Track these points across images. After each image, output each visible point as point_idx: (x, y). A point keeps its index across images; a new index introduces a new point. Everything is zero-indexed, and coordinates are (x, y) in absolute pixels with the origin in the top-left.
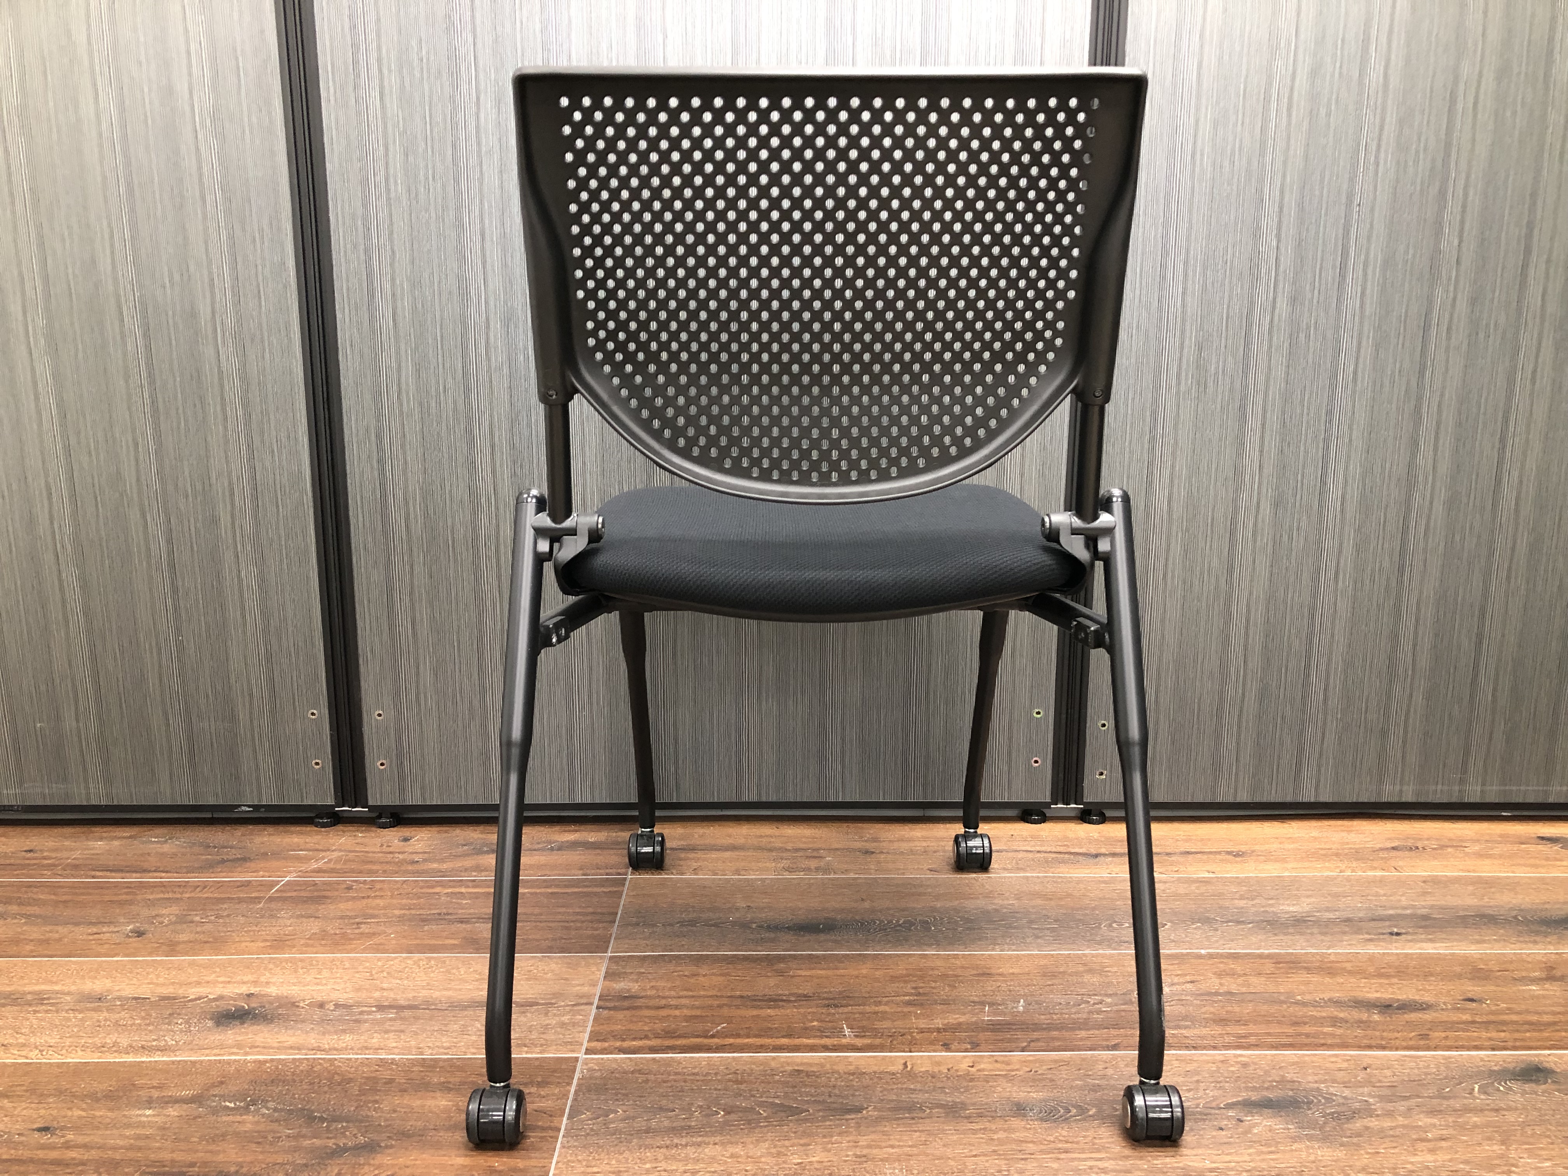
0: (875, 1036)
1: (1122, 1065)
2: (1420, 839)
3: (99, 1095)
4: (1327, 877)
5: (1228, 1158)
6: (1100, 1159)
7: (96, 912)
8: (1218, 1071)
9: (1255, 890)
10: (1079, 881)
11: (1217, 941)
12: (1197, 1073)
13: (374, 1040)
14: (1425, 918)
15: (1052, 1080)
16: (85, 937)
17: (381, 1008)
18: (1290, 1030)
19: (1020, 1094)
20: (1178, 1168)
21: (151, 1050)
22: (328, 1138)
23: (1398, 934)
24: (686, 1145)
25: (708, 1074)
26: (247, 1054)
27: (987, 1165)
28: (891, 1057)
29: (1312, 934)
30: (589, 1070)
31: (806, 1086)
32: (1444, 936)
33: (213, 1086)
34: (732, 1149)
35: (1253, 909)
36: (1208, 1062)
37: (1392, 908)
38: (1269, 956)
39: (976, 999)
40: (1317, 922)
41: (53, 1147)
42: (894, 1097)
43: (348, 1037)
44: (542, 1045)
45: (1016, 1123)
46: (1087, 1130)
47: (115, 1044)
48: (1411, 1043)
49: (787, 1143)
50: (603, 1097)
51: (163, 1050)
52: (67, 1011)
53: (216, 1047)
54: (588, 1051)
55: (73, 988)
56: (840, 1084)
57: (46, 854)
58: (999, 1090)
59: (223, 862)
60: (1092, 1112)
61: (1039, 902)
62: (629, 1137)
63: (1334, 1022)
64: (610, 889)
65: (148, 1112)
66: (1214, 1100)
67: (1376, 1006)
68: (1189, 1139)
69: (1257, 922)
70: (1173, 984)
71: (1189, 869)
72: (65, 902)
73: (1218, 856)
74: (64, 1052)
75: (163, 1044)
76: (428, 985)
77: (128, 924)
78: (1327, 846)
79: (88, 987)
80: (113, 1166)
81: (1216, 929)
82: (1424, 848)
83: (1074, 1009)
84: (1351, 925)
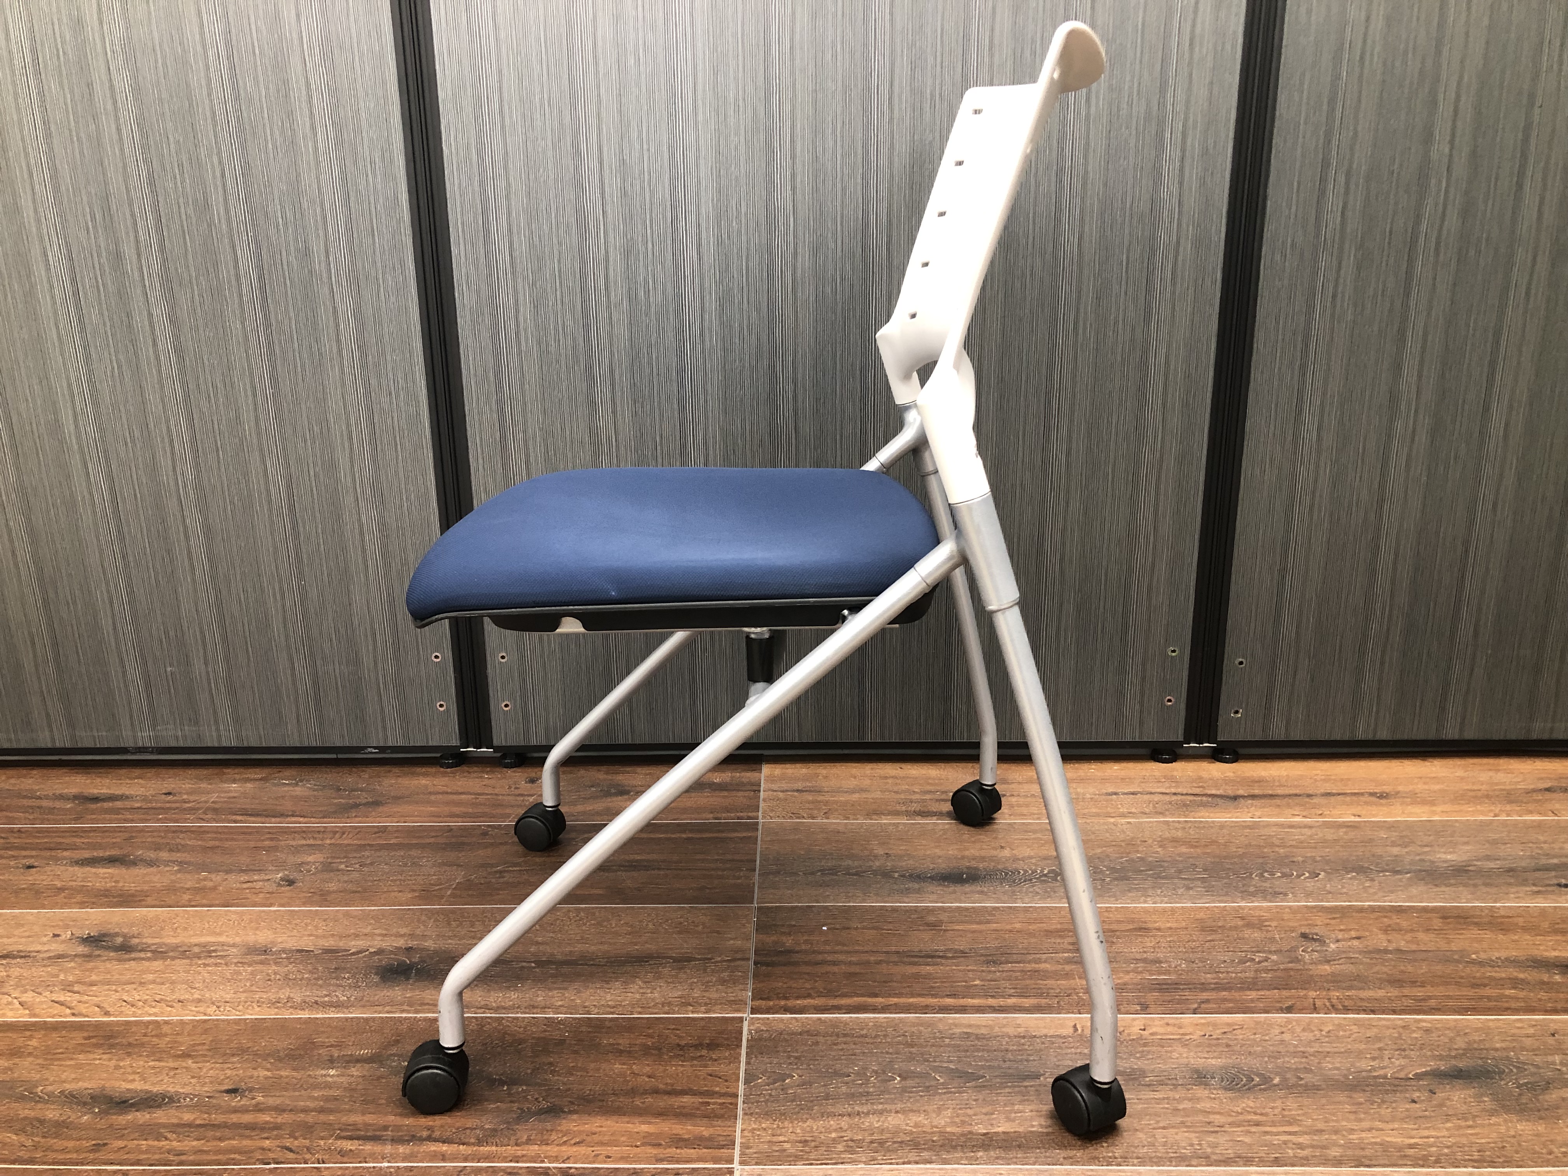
0: (1041, 995)
1: (1298, 1030)
3: (281, 1054)
4: (1481, 821)
5: (1426, 1133)
6: (1295, 1134)
7: (244, 860)
8: (1400, 1037)
9: (1406, 836)
10: (1222, 826)
11: (1375, 893)
12: (1379, 1040)
13: (540, 999)
15: (1228, 1046)
16: (238, 885)
17: (540, 963)
18: (1471, 993)
19: (1199, 1060)
20: (1376, 1143)
21: (323, 1006)
22: (512, 1102)
23: (1566, 886)
24: (868, 1113)
25: (876, 1036)
26: (417, 1012)
27: (1177, 1137)
28: (1059, 1019)
29: (1475, 886)
30: (757, 1030)
31: (978, 1050)
33: (390, 1045)
34: (914, 1118)
35: (1408, 859)
36: (1388, 1028)
37: (1556, 856)
38: (1434, 910)
39: (1138, 956)
40: (1480, 872)
41: (245, 1110)
42: (1070, 1062)
44: (706, 1004)
45: (1200, 1092)
46: (1274, 1101)
47: (289, 999)
49: (969, 1112)
50: (776, 1061)
51: (336, 1006)
52: (236, 963)
53: (387, 1004)
54: (754, 1011)
55: (238, 940)
56: (1011, 1048)
57: (185, 797)
58: (1175, 1055)
59: (356, 806)
60: (1277, 1081)
61: (1184, 849)
62: (809, 1104)
63: (1515, 983)
64: (745, 834)
65: (332, 1072)
66: (1401, 1070)
67: (1557, 966)
68: (1383, 1112)
69: (1415, 871)
70: (1338, 941)
71: (1336, 812)
72: (212, 848)
73: (1362, 798)
74: (241, 1007)
75: (335, 999)
76: (582, 938)
77: (278, 871)
78: (1475, 787)
79: (251, 938)
80: (306, 1130)
81: (1373, 879)
83: (1240, 967)
84: (1515, 875)
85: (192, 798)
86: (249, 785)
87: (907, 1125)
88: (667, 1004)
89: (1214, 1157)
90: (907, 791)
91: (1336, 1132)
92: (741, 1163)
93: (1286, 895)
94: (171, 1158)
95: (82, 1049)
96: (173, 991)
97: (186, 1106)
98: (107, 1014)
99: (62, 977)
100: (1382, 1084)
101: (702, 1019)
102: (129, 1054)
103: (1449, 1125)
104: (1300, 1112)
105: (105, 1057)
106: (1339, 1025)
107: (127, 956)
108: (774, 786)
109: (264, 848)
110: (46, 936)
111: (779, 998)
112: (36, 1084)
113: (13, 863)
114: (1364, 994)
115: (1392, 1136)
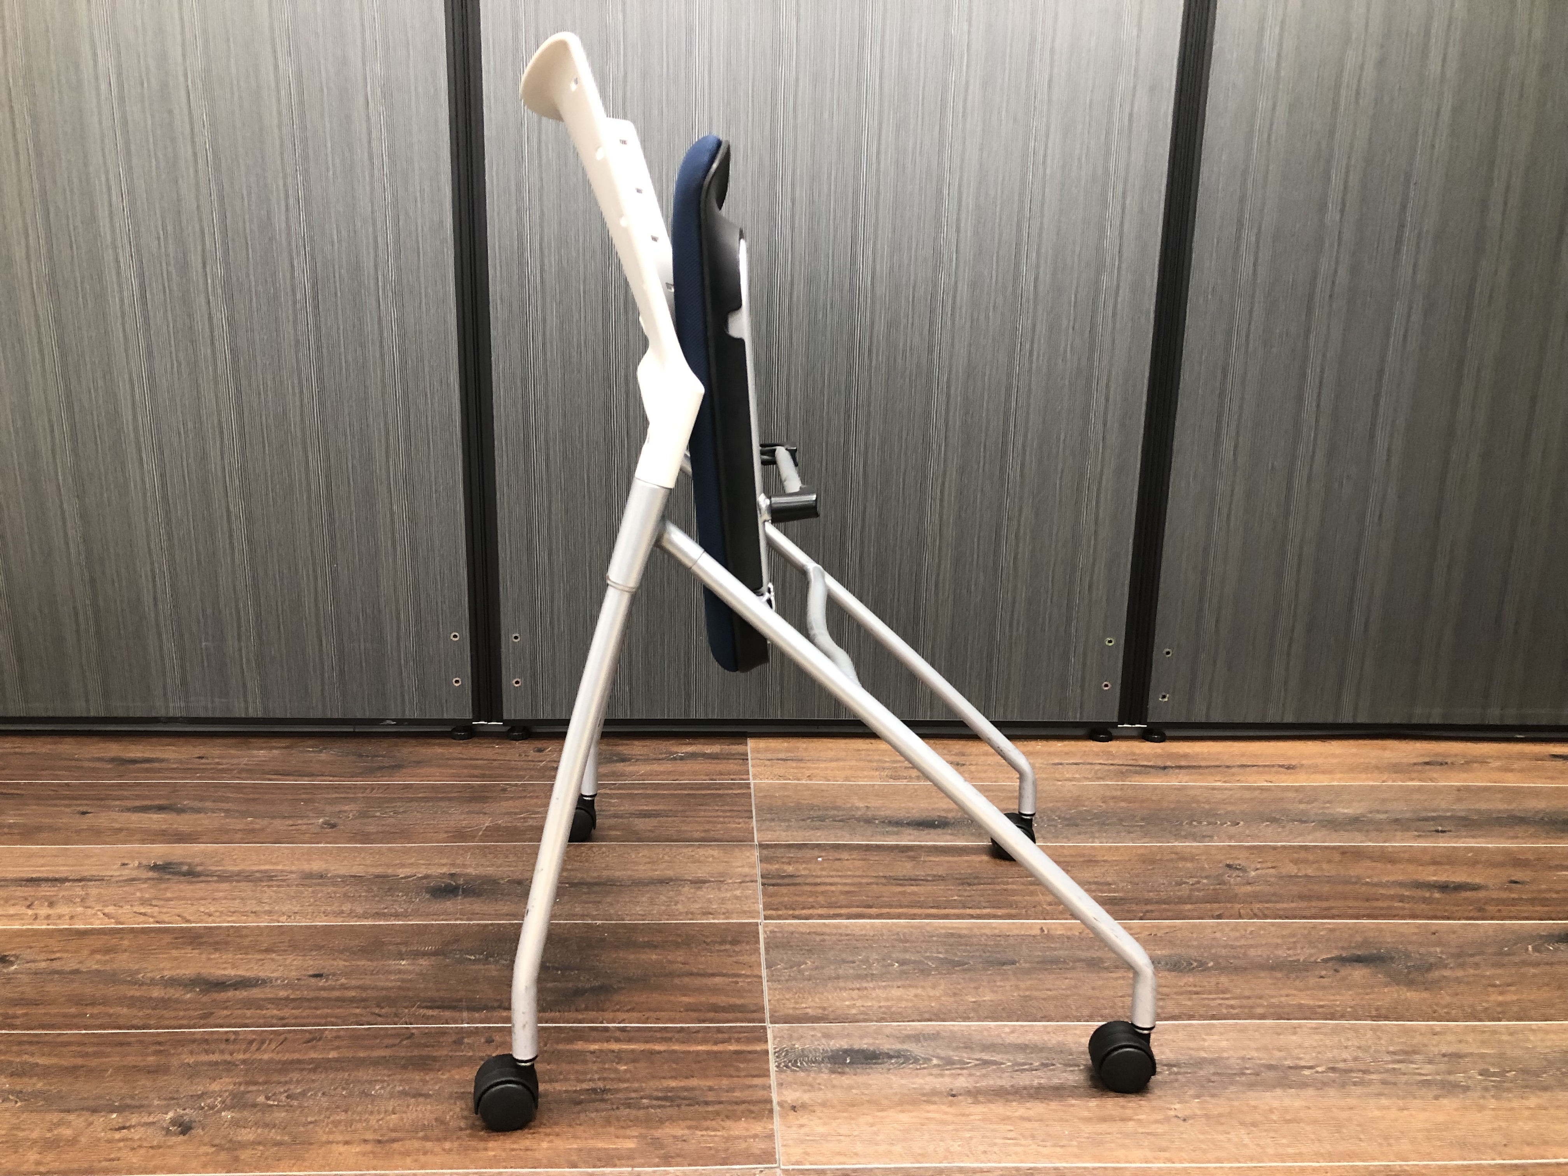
0: (1011, 907)
1: (1227, 929)
2: (1450, 757)
3: (355, 949)
4: (1372, 786)
5: (1333, 998)
6: (1227, 999)
7: (284, 808)
8: (1310, 933)
9: (1311, 796)
10: (1155, 788)
11: (1287, 837)
12: (1293, 936)
13: (578, 910)
14: (1464, 818)
15: (1171, 941)
16: (285, 827)
17: (572, 884)
18: (1367, 904)
20: (1293, 1005)
21: (384, 916)
23: (1442, 832)
24: (874, 989)
25: (874, 935)
26: (470, 920)
28: (1027, 923)
29: (1368, 831)
30: (772, 932)
31: (961, 945)
32: (1481, 833)
33: (449, 943)
34: (913, 991)
35: (1313, 811)
36: (1300, 928)
37: (1434, 811)
38: (1334, 848)
40: (1371, 821)
42: (1039, 953)
44: (724, 913)
46: (1210, 978)
47: (352, 911)
48: (1470, 914)
49: (959, 987)
50: (790, 952)
51: (396, 916)
52: (297, 885)
53: (441, 914)
54: (766, 918)
55: (294, 868)
56: (990, 943)
57: (217, 760)
59: (380, 769)
60: (1211, 964)
61: (1123, 804)
62: (823, 982)
63: (1402, 898)
64: (739, 792)
65: (403, 963)
66: (1311, 956)
67: (1436, 887)
68: (1297, 983)
69: (1318, 821)
70: (1257, 869)
71: (1249, 779)
72: (254, 800)
73: (1272, 769)
74: (309, 917)
75: (393, 911)
76: (608, 866)
77: (318, 817)
78: (1367, 761)
79: (306, 867)
80: (391, 1002)
81: (1284, 827)
82: (1452, 763)
83: (1177, 888)
84: (1400, 824)
85: (224, 761)
86: (276, 752)
87: (908, 995)
88: (690, 913)
89: (1163, 1015)
90: (879, 761)
91: (1260, 998)
92: (772, 1023)
93: (1211, 837)
94: (275, 1021)
95: (171, 946)
96: (245, 905)
97: (279, 986)
98: (188, 921)
99: (138, 894)
100: (1296, 966)
101: (721, 923)
102: (216, 950)
103: (1351, 992)
104: (1231, 985)
105: (197, 951)
106: (1260, 927)
107: (195, 880)
108: (759, 756)
109: (302, 800)
110: (115, 864)
111: (787, 909)
112: (138, 972)
113: (68, 810)
114: (1279, 906)
115: (1306, 1000)
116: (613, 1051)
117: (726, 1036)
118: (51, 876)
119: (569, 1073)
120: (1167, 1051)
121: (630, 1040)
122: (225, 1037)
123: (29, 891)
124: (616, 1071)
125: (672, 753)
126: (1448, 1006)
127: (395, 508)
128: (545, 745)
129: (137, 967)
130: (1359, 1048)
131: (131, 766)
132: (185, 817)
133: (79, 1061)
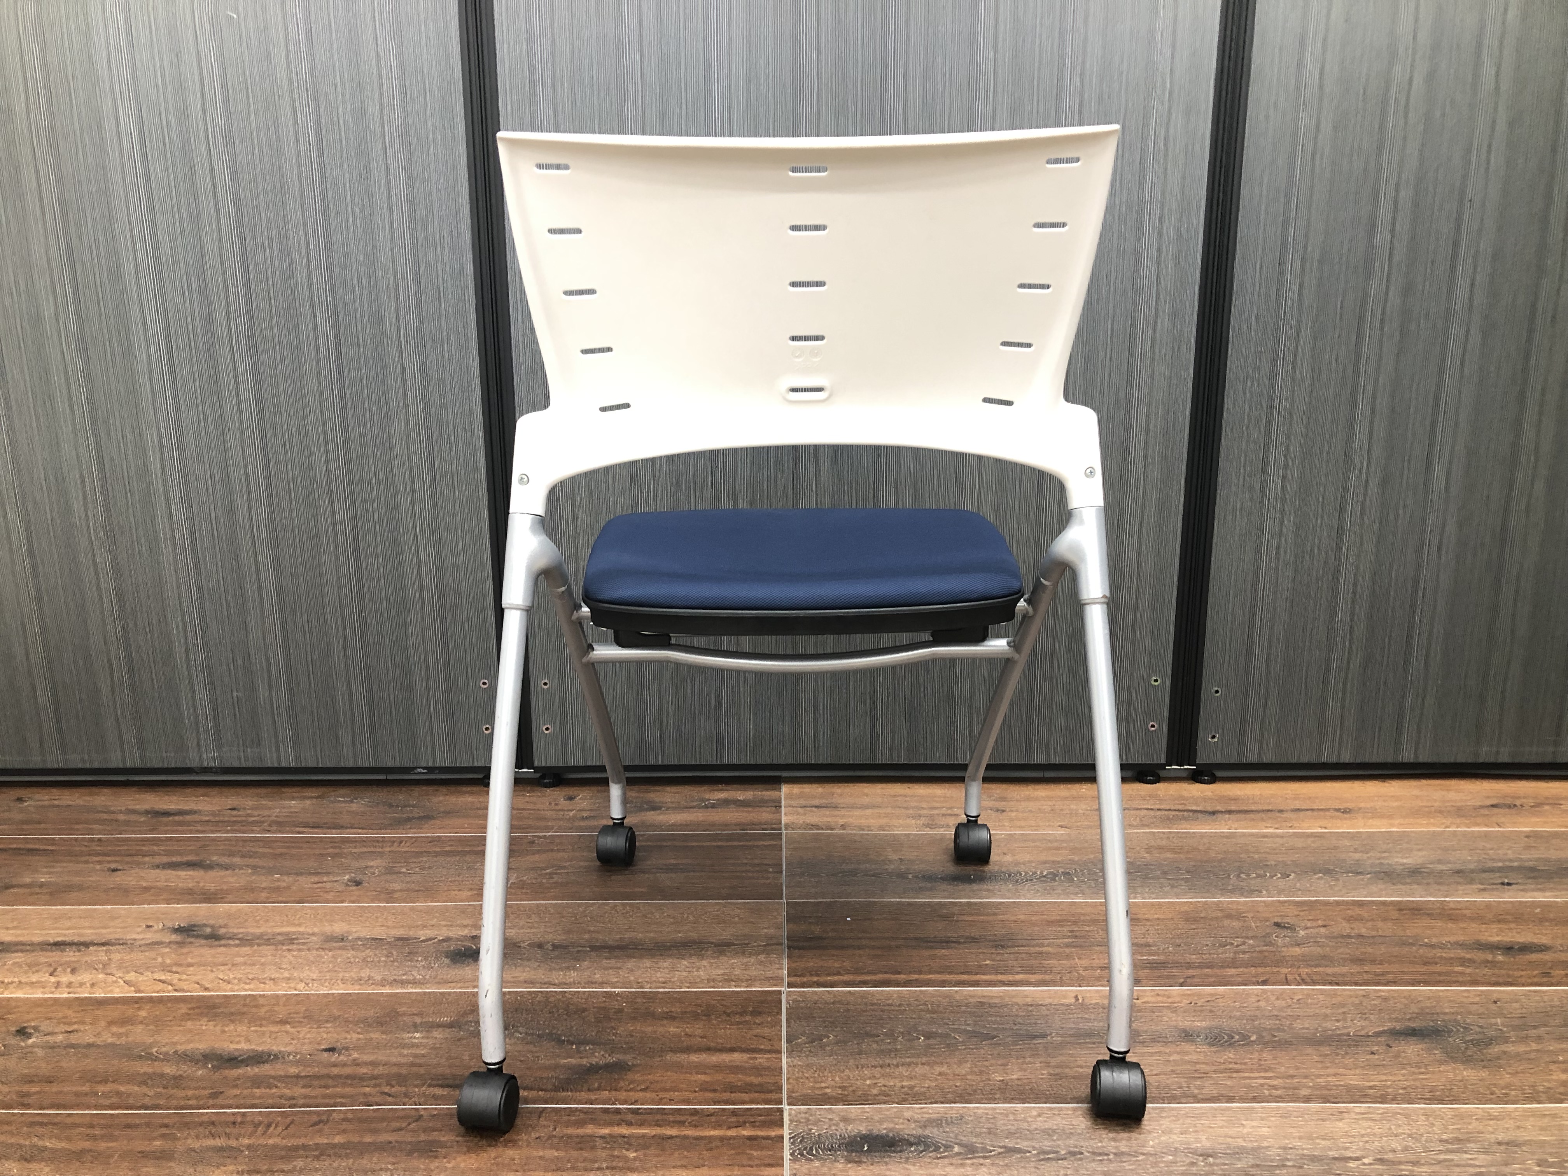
0: (1045, 972)
1: (1272, 998)
2: (1519, 798)
3: (370, 1021)
4: (1434, 832)
5: (1384, 1078)
6: (1270, 1078)
7: (312, 864)
8: (1361, 1003)
9: (1368, 844)
10: (1202, 836)
11: (1340, 890)
12: (1343, 1006)
13: (597, 976)
14: (1532, 869)
15: (1211, 1011)
16: (310, 885)
17: (594, 948)
18: (1424, 969)
19: (1186, 1023)
20: (1341, 1085)
21: (403, 983)
22: (581, 1058)
23: (1509, 884)
24: (897, 1066)
25: (901, 1005)
27: (1168, 1082)
28: (1062, 991)
29: (1428, 884)
30: (795, 1001)
31: (991, 1016)
32: (1552, 886)
33: (465, 1014)
34: (938, 1069)
35: (1369, 862)
36: (1351, 997)
37: (1500, 861)
38: (1392, 903)
40: (1431, 873)
41: (343, 1065)
42: (1072, 1025)
43: (573, 974)
44: (747, 980)
45: (1188, 1047)
46: (1252, 1053)
47: (370, 978)
48: (1535, 980)
49: (986, 1063)
50: (813, 1024)
51: (413, 983)
52: (317, 949)
53: (460, 981)
54: (790, 985)
55: (316, 930)
56: (1021, 1014)
57: (249, 812)
58: (1166, 1019)
59: (409, 819)
60: (1254, 1038)
61: (1168, 855)
62: (846, 1058)
63: (1463, 962)
64: (769, 843)
65: (417, 1035)
66: (1363, 1029)
67: (1500, 948)
68: (1346, 1061)
69: (1375, 873)
70: (1307, 928)
71: (1305, 825)
72: (281, 854)
73: (1327, 813)
74: (327, 984)
75: (411, 978)
76: (630, 928)
77: (344, 874)
78: (1429, 804)
79: (328, 929)
80: (401, 1079)
81: (1338, 880)
82: (1522, 806)
83: (1221, 950)
84: (1463, 875)
85: (256, 813)
86: (308, 802)
87: (932, 1074)
88: (711, 981)
89: (1200, 1096)
90: (915, 807)
91: (1306, 1077)
92: (789, 1104)
93: (1261, 892)
94: (283, 1102)
95: (187, 1017)
96: (264, 972)
97: (290, 1061)
98: (206, 989)
99: (160, 960)
100: (1346, 1041)
101: (744, 992)
102: (233, 1021)
103: (1404, 1071)
104: (1274, 1062)
105: (211, 1023)
106: (1308, 995)
107: (217, 943)
108: (792, 803)
109: (328, 855)
110: (139, 926)
111: (811, 975)
112: (151, 1046)
113: (98, 867)
114: (1329, 970)
115: (1354, 1080)
116: (624, 1137)
117: (741, 1119)
118: (76, 939)
119: (577, 1160)
120: (1203, 1138)
121: (641, 1125)
122: (232, 1119)
123: (55, 956)
124: (626, 1159)
125: (703, 800)
126: (1508, 1086)
127: (422, 556)
128: (576, 793)
129: (152, 1040)
130: (1410, 1136)
131: (165, 819)
132: (212, 874)
133: (87, 1145)
